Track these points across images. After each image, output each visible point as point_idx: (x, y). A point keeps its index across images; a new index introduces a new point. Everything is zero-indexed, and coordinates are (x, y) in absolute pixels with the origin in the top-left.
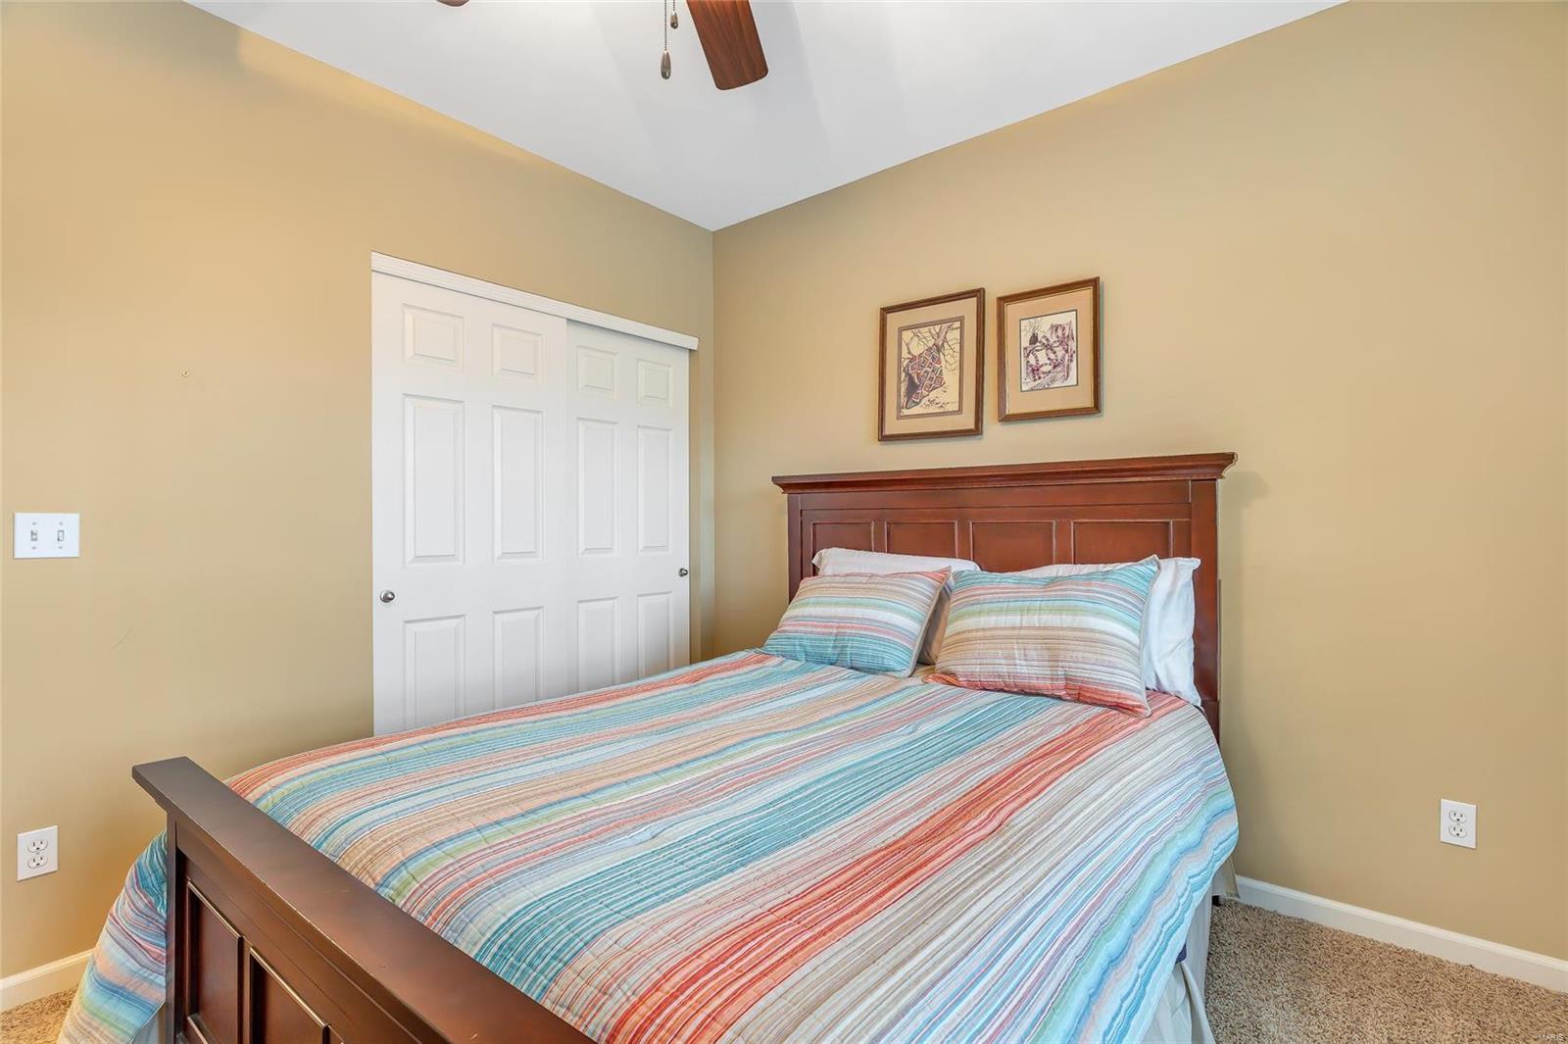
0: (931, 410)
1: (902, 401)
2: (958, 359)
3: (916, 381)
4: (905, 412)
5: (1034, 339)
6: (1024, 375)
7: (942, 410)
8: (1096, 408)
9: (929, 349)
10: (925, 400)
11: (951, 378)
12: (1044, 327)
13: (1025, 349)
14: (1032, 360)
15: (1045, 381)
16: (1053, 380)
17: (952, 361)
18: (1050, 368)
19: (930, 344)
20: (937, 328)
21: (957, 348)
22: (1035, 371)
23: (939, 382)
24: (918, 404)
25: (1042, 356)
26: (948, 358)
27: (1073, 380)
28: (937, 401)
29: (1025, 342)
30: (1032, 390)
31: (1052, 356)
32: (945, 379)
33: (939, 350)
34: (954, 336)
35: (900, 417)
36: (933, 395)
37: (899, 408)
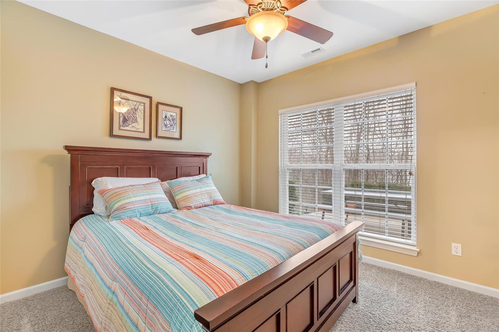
0: (133, 129)
1: (121, 124)
2: (143, 115)
3: (127, 118)
4: (122, 128)
5: (166, 117)
6: (163, 126)
7: (137, 130)
8: (181, 138)
9: (132, 109)
10: (130, 126)
11: (140, 121)
12: (169, 114)
13: (164, 119)
14: (165, 123)
15: (168, 129)
16: (170, 129)
17: (141, 115)
18: (170, 126)
19: (133, 107)
20: (135, 103)
21: (143, 112)
22: (166, 125)
23: (136, 121)
24: (128, 126)
25: (168, 122)
26: (139, 114)
27: (175, 130)
28: (135, 127)
29: (164, 117)
30: (165, 130)
31: (170, 123)
32: (138, 120)
33: (136, 110)
34: (141, 107)
35: (120, 129)
36: (133, 124)
37: (120, 126)
